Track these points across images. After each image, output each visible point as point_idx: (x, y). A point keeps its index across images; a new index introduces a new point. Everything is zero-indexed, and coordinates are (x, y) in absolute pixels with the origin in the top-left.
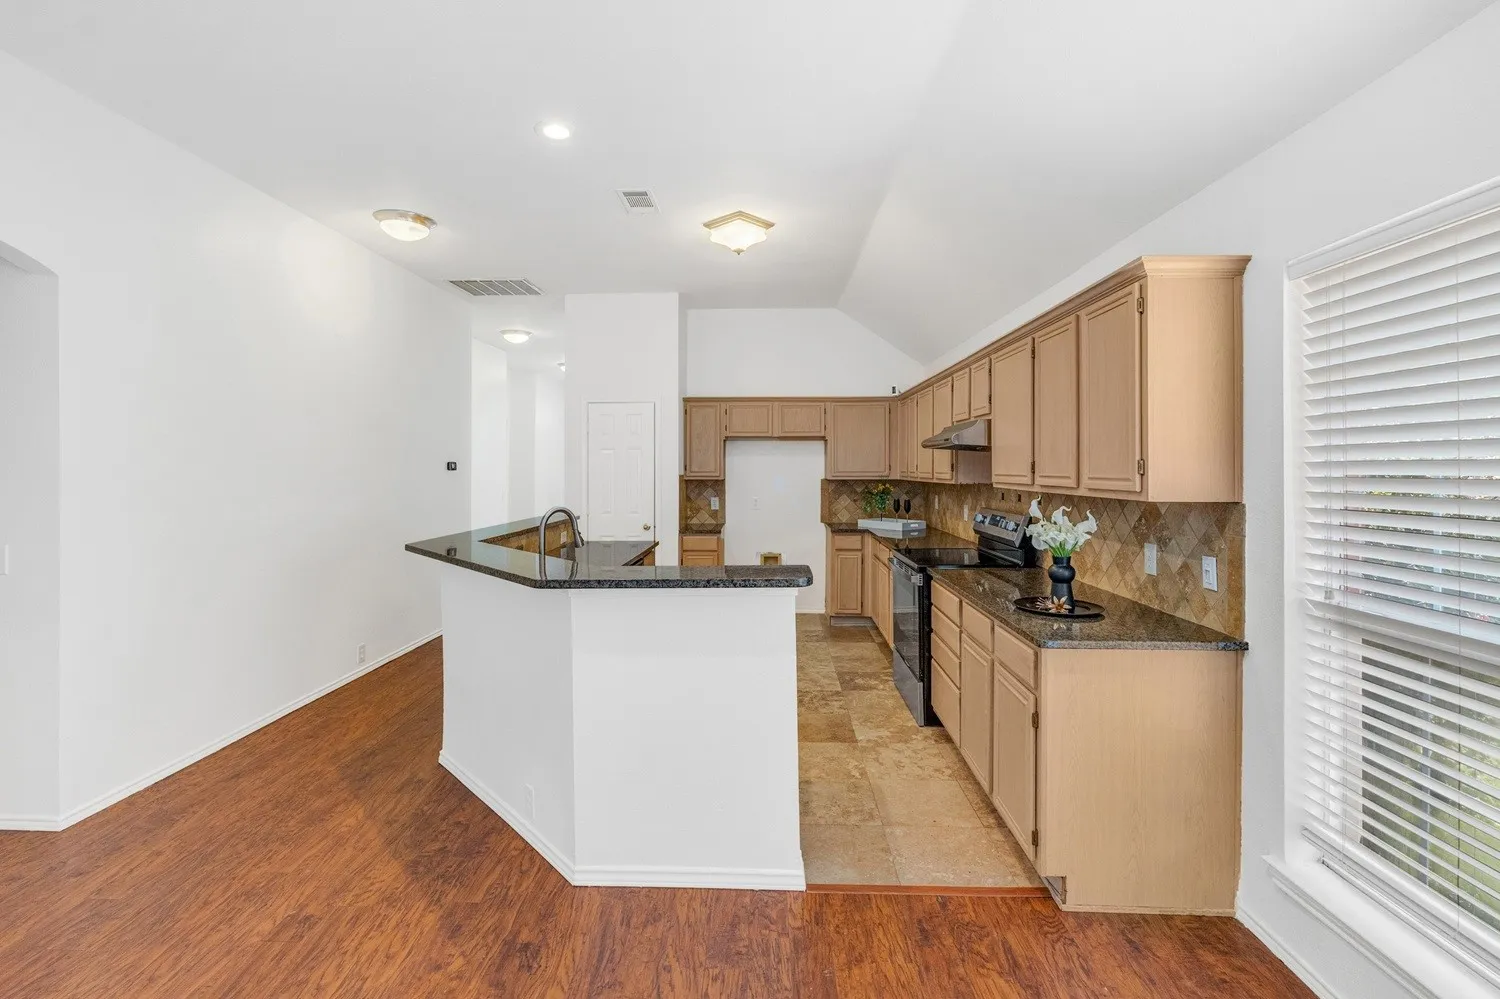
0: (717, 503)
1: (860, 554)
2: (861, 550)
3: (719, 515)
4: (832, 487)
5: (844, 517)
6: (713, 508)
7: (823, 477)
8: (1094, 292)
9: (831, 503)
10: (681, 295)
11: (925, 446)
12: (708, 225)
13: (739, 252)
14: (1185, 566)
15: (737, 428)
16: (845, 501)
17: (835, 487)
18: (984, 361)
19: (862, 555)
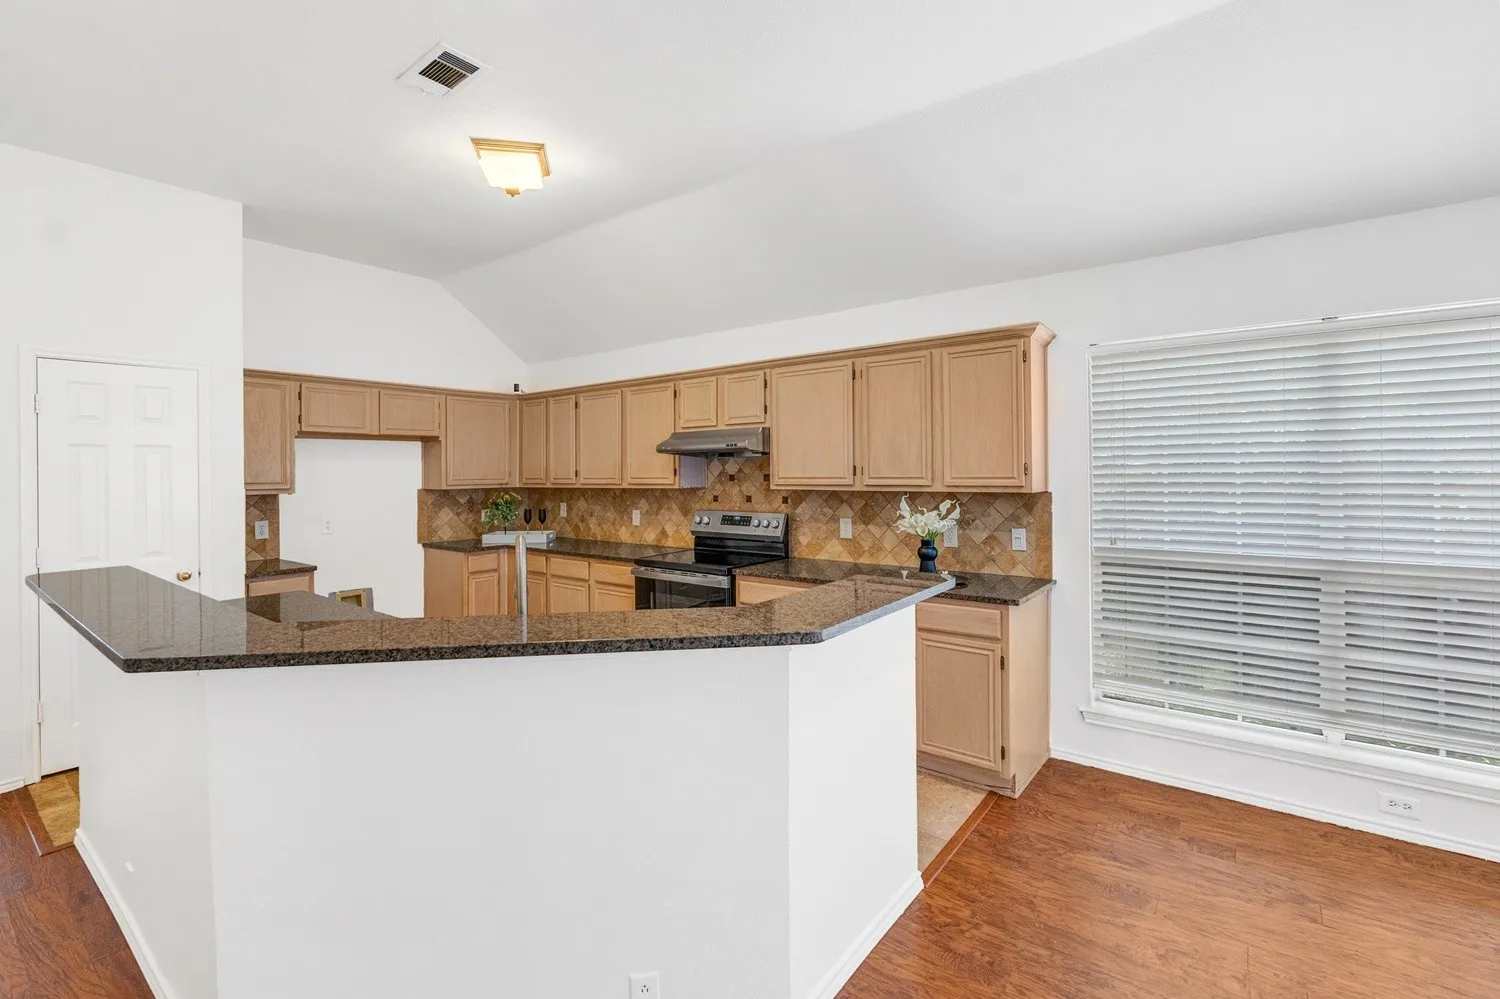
0: (266, 529)
1: (496, 574)
2: (495, 570)
3: (269, 547)
4: (430, 500)
5: (445, 535)
6: (258, 536)
7: (420, 487)
8: (973, 338)
9: (430, 519)
10: (246, 209)
11: (660, 451)
12: (477, 142)
13: (513, 193)
14: (991, 539)
15: (315, 420)
16: (446, 515)
17: (434, 498)
18: (757, 372)
19: (499, 576)
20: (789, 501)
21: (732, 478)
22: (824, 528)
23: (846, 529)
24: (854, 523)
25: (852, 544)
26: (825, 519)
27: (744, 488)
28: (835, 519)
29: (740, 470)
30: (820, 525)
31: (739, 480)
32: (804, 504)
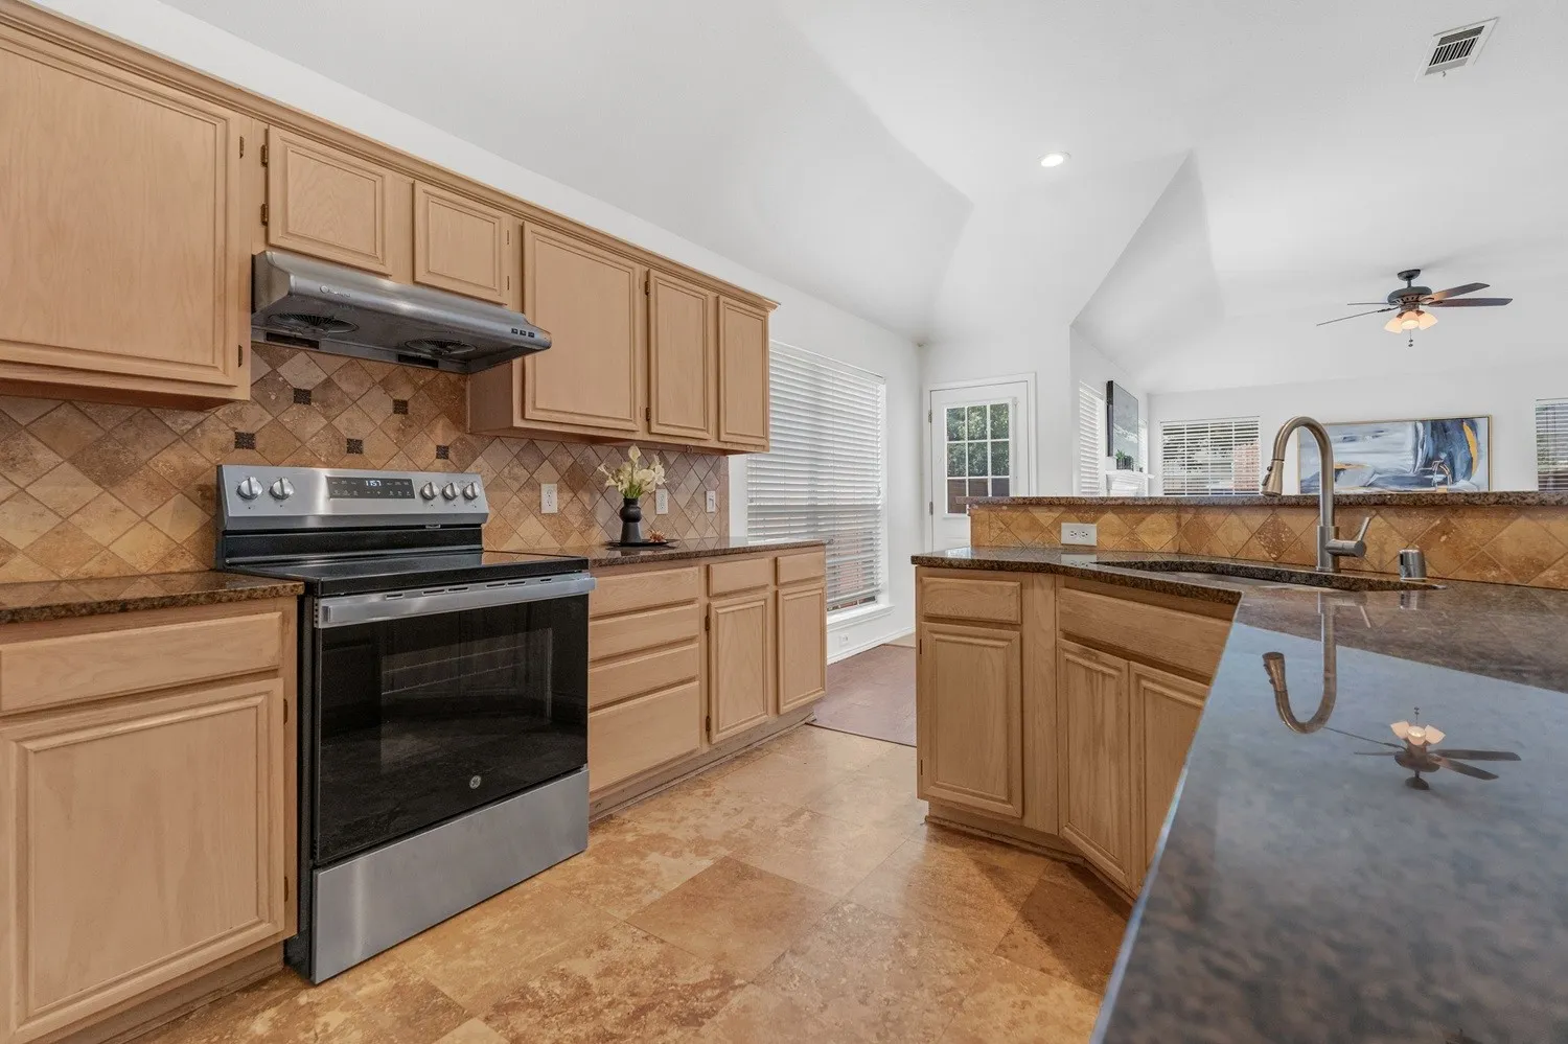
20: (451, 454)
21: (302, 397)
22: (515, 499)
23: (551, 499)
24: (560, 491)
25: (557, 521)
26: (516, 486)
27: (341, 423)
28: (535, 487)
29: (328, 383)
30: (508, 494)
31: (326, 405)
32: (480, 460)
